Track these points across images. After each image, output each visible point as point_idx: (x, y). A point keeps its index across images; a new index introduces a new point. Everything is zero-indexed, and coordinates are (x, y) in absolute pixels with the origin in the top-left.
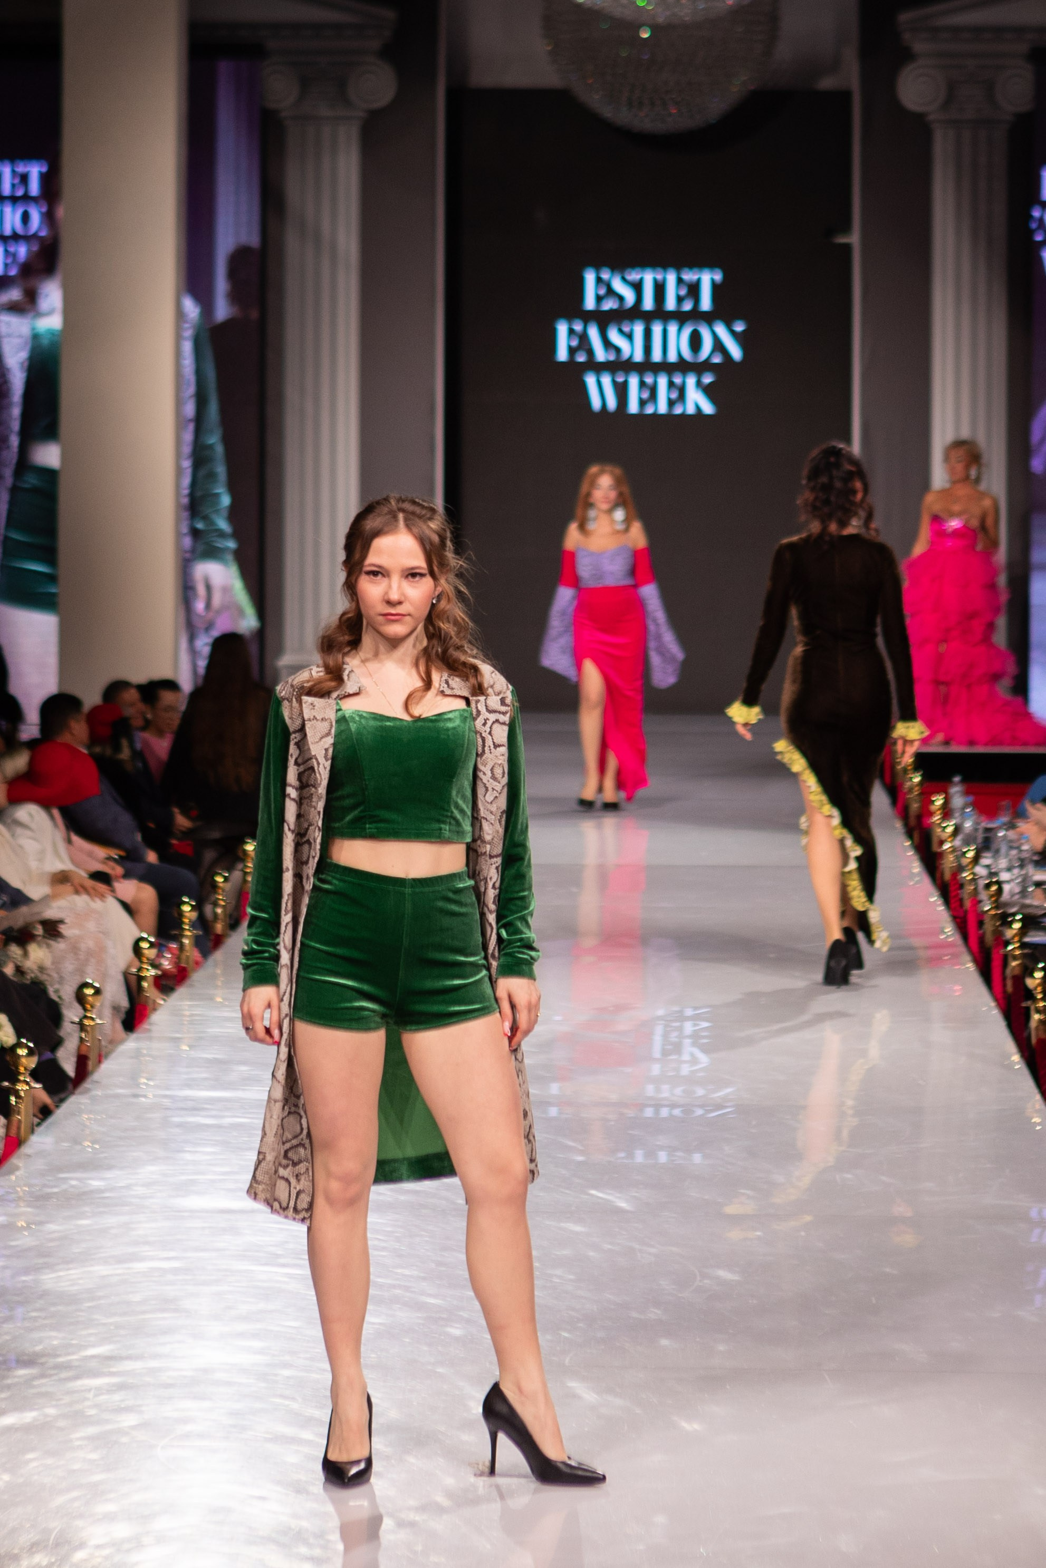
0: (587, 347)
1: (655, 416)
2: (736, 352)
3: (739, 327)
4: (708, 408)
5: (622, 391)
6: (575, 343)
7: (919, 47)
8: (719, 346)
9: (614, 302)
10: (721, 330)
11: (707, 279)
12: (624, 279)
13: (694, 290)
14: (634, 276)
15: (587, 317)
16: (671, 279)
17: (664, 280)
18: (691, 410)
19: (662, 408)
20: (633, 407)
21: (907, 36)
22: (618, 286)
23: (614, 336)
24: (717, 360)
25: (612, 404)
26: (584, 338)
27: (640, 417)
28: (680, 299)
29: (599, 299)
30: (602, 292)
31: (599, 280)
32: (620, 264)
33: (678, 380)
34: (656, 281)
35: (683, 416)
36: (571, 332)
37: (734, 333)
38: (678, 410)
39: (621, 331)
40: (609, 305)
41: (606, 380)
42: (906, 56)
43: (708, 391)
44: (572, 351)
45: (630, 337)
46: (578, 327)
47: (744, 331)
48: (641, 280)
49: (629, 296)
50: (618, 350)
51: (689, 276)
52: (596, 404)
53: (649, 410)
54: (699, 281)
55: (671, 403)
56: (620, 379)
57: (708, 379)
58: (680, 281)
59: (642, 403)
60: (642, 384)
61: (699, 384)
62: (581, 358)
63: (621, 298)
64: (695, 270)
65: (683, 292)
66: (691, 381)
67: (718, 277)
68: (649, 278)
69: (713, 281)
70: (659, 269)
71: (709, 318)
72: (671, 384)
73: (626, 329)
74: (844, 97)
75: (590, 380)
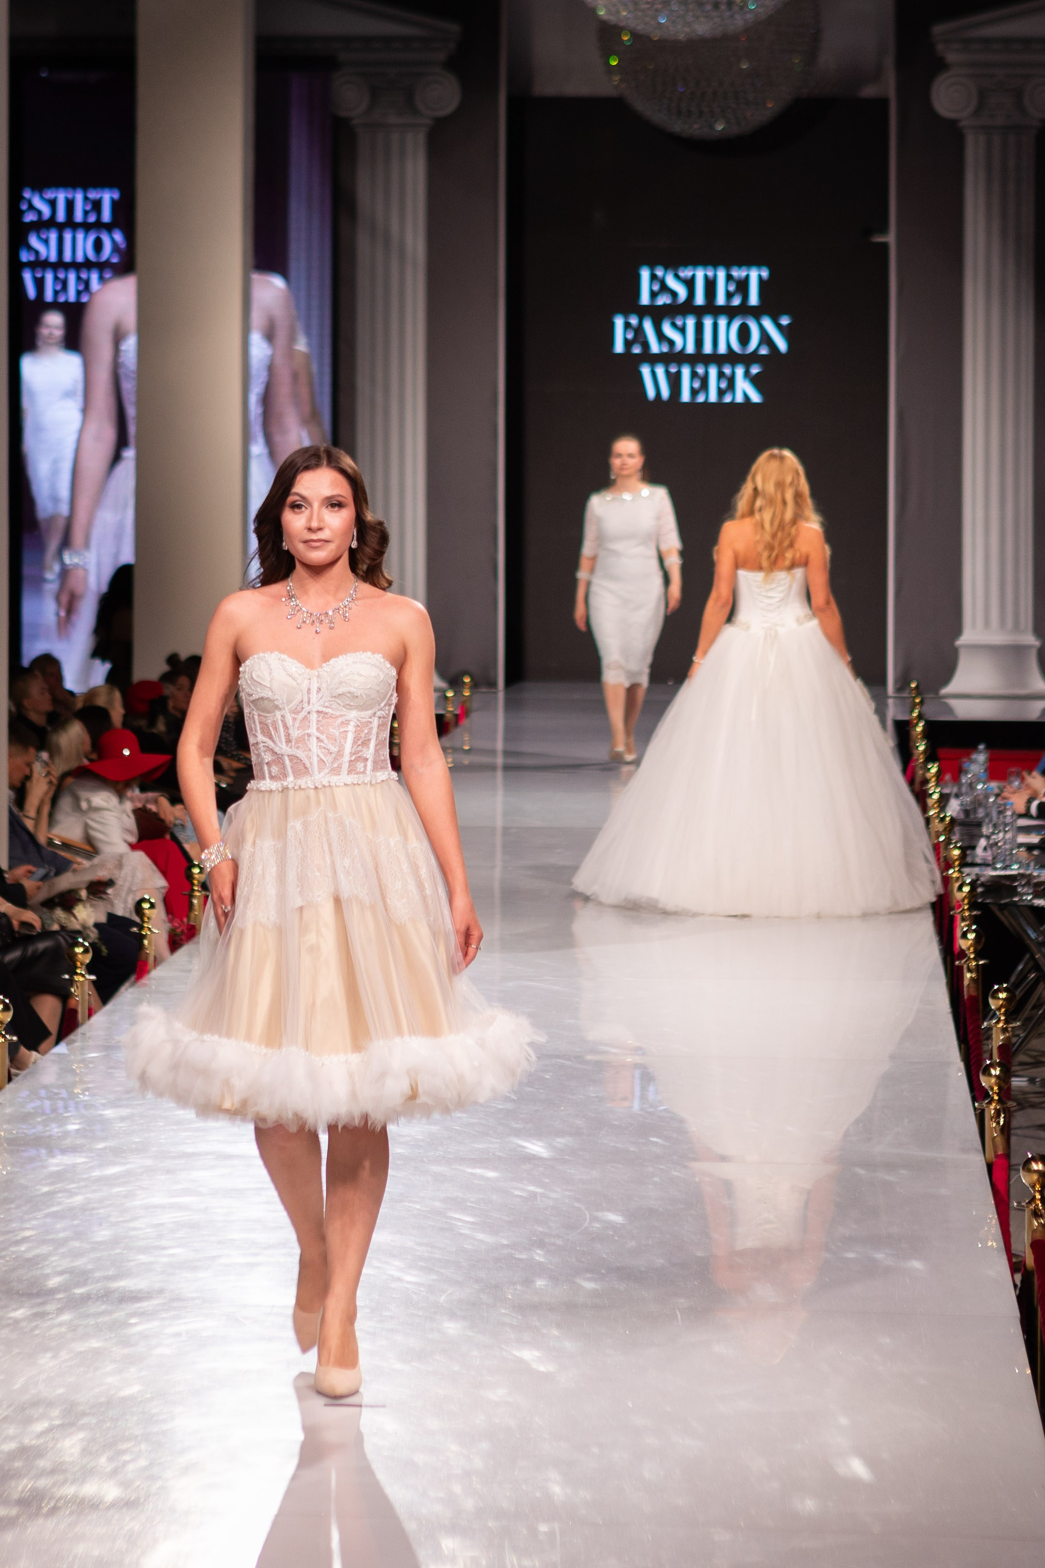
0: (642, 340)
1: (706, 404)
2: (782, 345)
3: (785, 321)
4: (756, 397)
5: (675, 381)
6: (630, 336)
7: (951, 57)
8: (765, 338)
9: (667, 297)
10: (768, 324)
11: (755, 275)
12: (677, 276)
13: (743, 286)
14: (686, 273)
15: (643, 312)
16: (721, 275)
17: (715, 276)
18: (739, 399)
19: (713, 397)
20: (686, 397)
21: (940, 47)
22: (672, 282)
23: (667, 329)
24: (764, 351)
25: (665, 393)
26: (639, 331)
27: (692, 405)
28: (729, 295)
29: (653, 295)
30: (656, 288)
31: (653, 277)
32: (673, 263)
33: (727, 371)
34: (706, 276)
35: (733, 404)
36: (627, 325)
37: (779, 327)
38: (728, 399)
39: (674, 325)
40: (663, 300)
41: (660, 371)
42: (939, 66)
43: (755, 381)
44: (628, 344)
45: (682, 330)
46: (634, 321)
47: (789, 324)
48: (693, 276)
49: (682, 292)
50: (671, 343)
51: (738, 273)
52: (651, 393)
53: (701, 399)
54: (747, 277)
55: (721, 393)
56: (673, 370)
57: (755, 370)
58: (729, 278)
59: (694, 392)
60: (694, 375)
61: (747, 374)
62: (637, 350)
63: (674, 294)
64: (744, 268)
65: (732, 288)
66: (740, 371)
67: (765, 274)
68: (700, 275)
69: (760, 277)
70: (710, 268)
71: (756, 313)
72: (721, 375)
73: (679, 323)
74: (882, 104)
75: (645, 371)
